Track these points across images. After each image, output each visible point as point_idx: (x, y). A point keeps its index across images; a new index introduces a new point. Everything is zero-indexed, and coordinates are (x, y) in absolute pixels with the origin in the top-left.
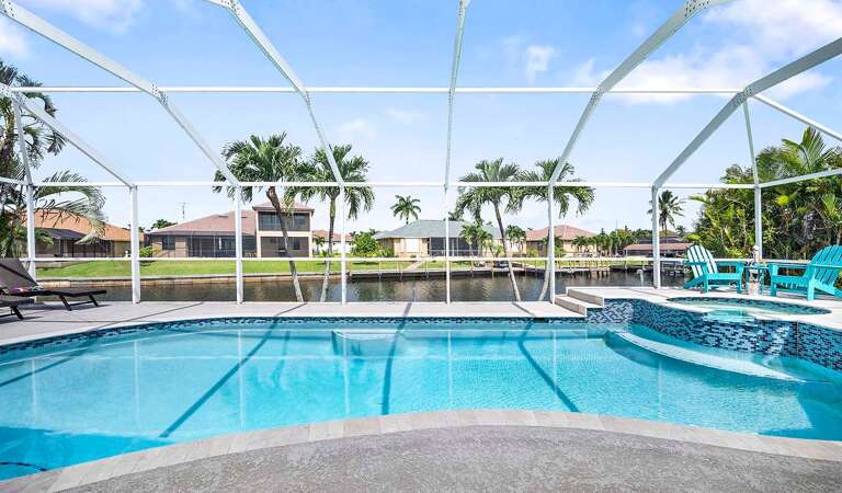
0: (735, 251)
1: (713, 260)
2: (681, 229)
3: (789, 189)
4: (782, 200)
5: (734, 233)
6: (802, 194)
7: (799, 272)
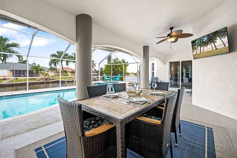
0: (109, 75)
1: (107, 76)
2: (95, 69)
3: (115, 65)
4: (114, 67)
5: (109, 72)
6: (116, 66)
7: (116, 78)
